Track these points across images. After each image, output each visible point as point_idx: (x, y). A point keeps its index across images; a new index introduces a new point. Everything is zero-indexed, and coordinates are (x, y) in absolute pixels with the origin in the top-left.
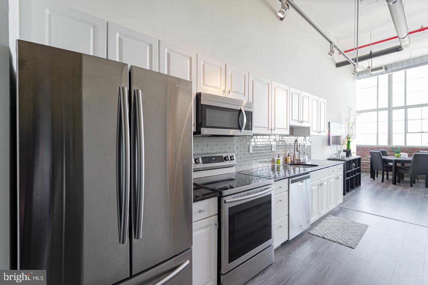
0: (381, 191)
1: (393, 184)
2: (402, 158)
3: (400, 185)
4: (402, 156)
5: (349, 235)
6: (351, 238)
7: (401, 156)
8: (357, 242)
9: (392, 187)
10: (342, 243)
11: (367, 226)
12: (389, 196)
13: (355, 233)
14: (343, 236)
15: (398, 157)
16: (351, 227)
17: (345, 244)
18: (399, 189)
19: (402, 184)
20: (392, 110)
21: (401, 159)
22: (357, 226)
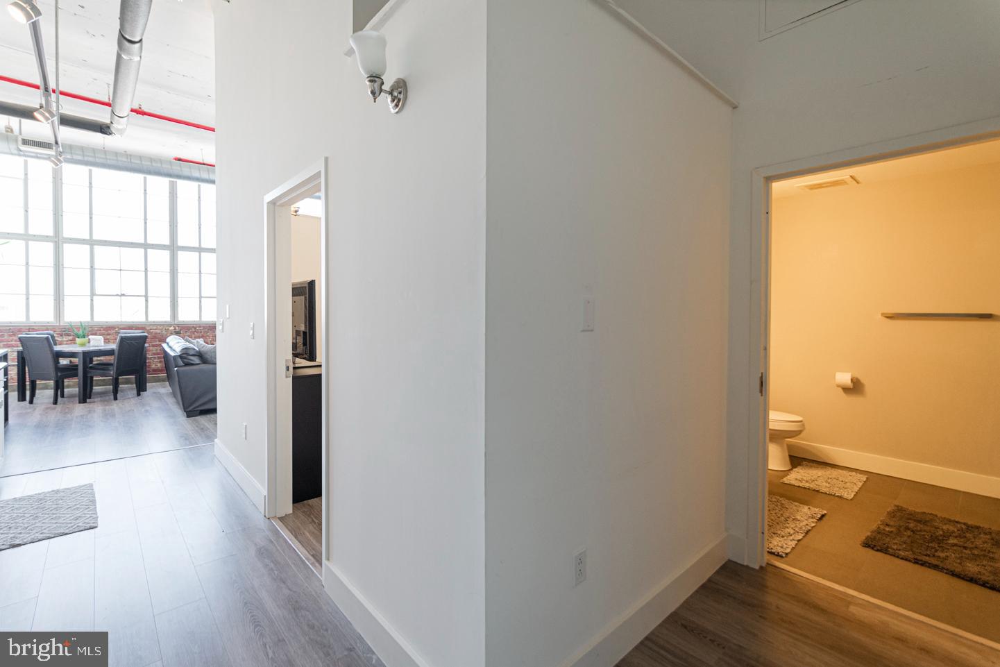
0: (65, 421)
1: (80, 403)
2: (93, 346)
3: (94, 402)
4: (92, 343)
5: (68, 514)
6: (79, 515)
7: (89, 342)
8: (94, 516)
9: (80, 409)
10: (67, 531)
11: (91, 486)
12: (90, 426)
13: (78, 506)
14: (60, 521)
15: (83, 345)
16: (60, 501)
17: (74, 530)
18: (97, 408)
19: (96, 400)
20: (63, 242)
21: (91, 349)
22: (72, 494)
